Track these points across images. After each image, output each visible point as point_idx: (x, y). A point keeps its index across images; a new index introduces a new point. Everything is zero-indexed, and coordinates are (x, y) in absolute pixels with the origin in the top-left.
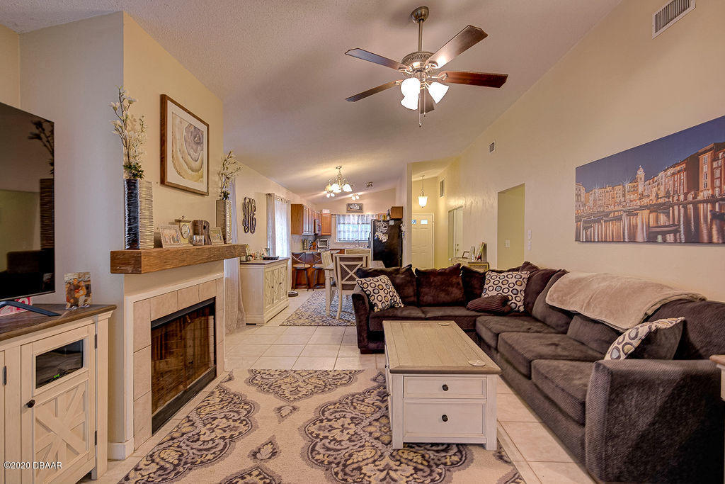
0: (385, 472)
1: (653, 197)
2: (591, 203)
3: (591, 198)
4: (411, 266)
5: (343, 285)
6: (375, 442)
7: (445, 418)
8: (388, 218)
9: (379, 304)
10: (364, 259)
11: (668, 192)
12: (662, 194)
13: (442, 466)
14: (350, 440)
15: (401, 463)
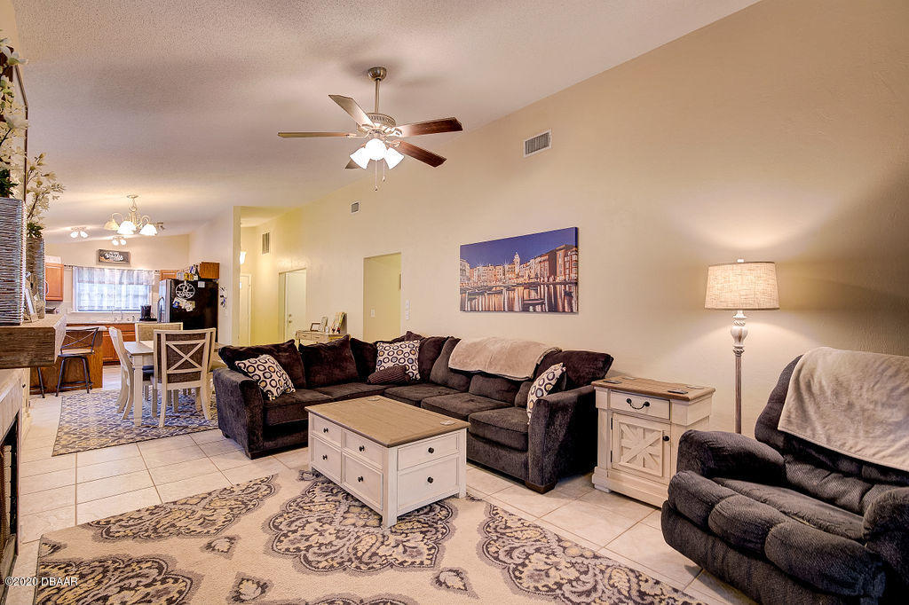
0: (401, 546)
1: (526, 277)
2: (475, 278)
3: (476, 274)
4: (293, 341)
5: (169, 376)
6: (366, 529)
7: (430, 480)
8: (196, 278)
9: (274, 390)
10: (208, 336)
11: (537, 275)
12: (533, 275)
13: (439, 522)
14: (338, 537)
15: (407, 534)
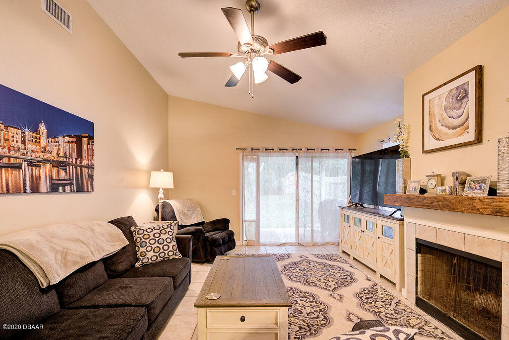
1: (55, 154)
11: (65, 154)
12: (62, 154)
